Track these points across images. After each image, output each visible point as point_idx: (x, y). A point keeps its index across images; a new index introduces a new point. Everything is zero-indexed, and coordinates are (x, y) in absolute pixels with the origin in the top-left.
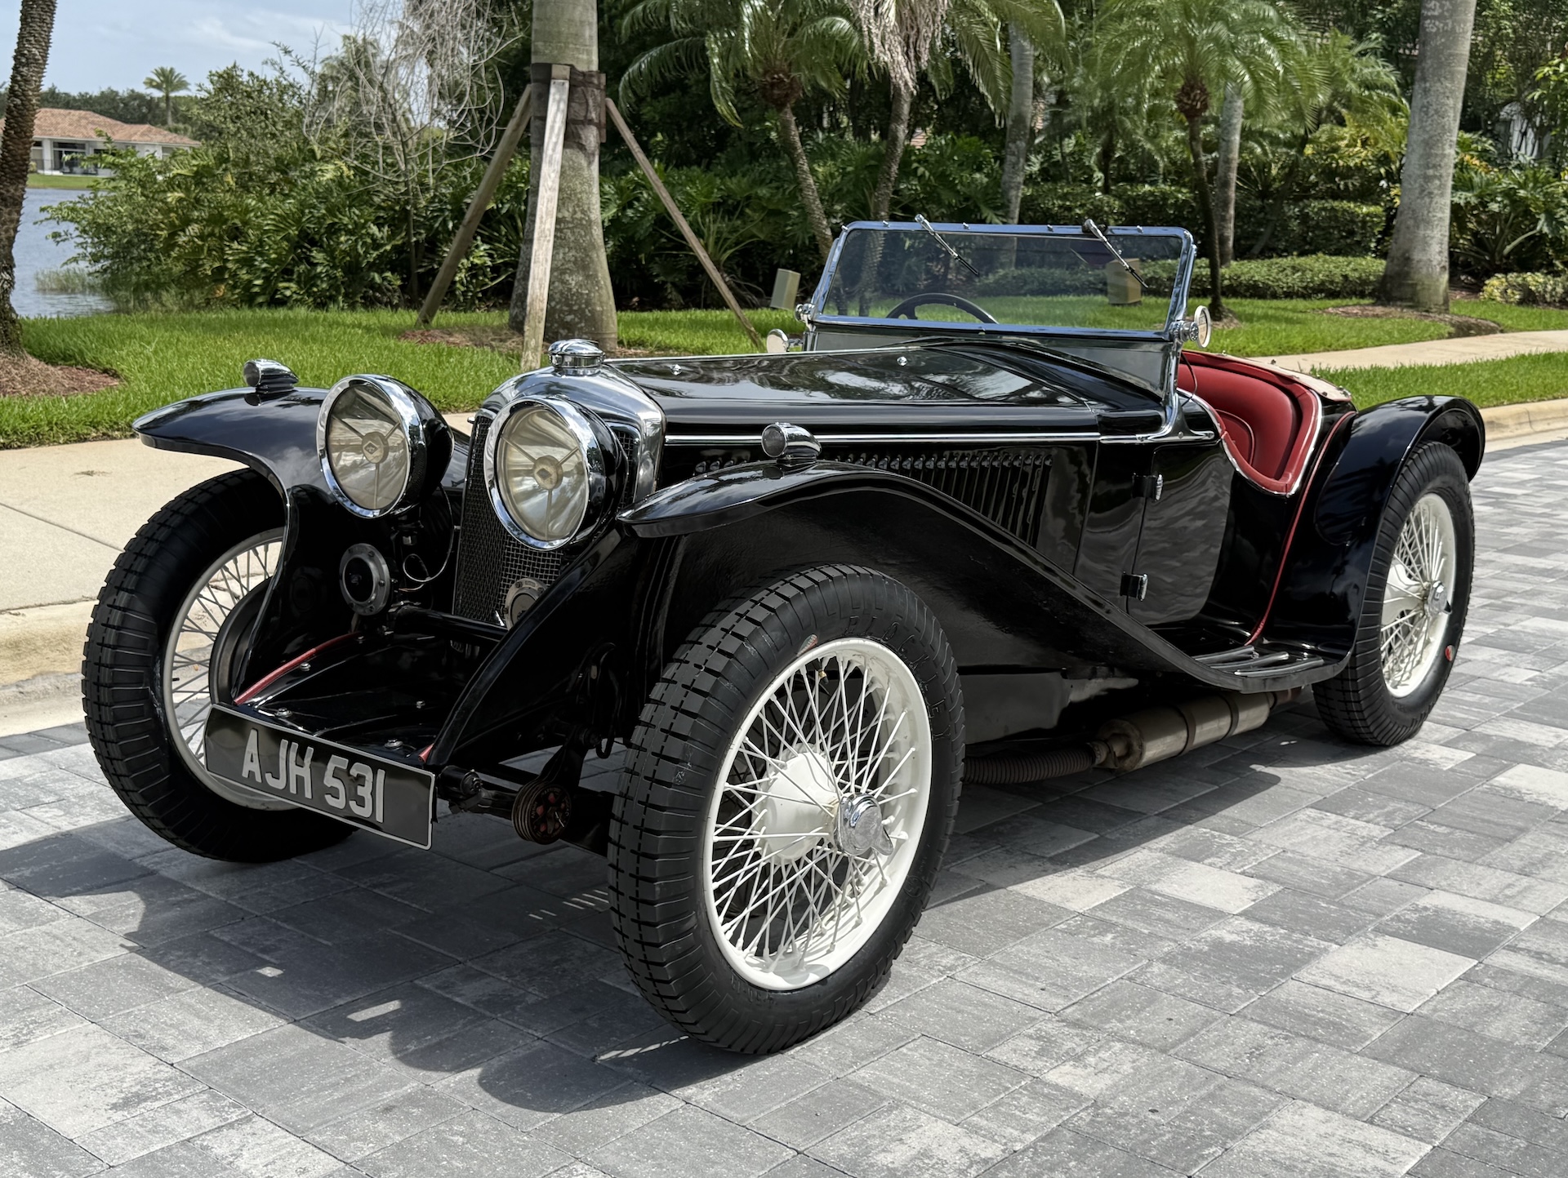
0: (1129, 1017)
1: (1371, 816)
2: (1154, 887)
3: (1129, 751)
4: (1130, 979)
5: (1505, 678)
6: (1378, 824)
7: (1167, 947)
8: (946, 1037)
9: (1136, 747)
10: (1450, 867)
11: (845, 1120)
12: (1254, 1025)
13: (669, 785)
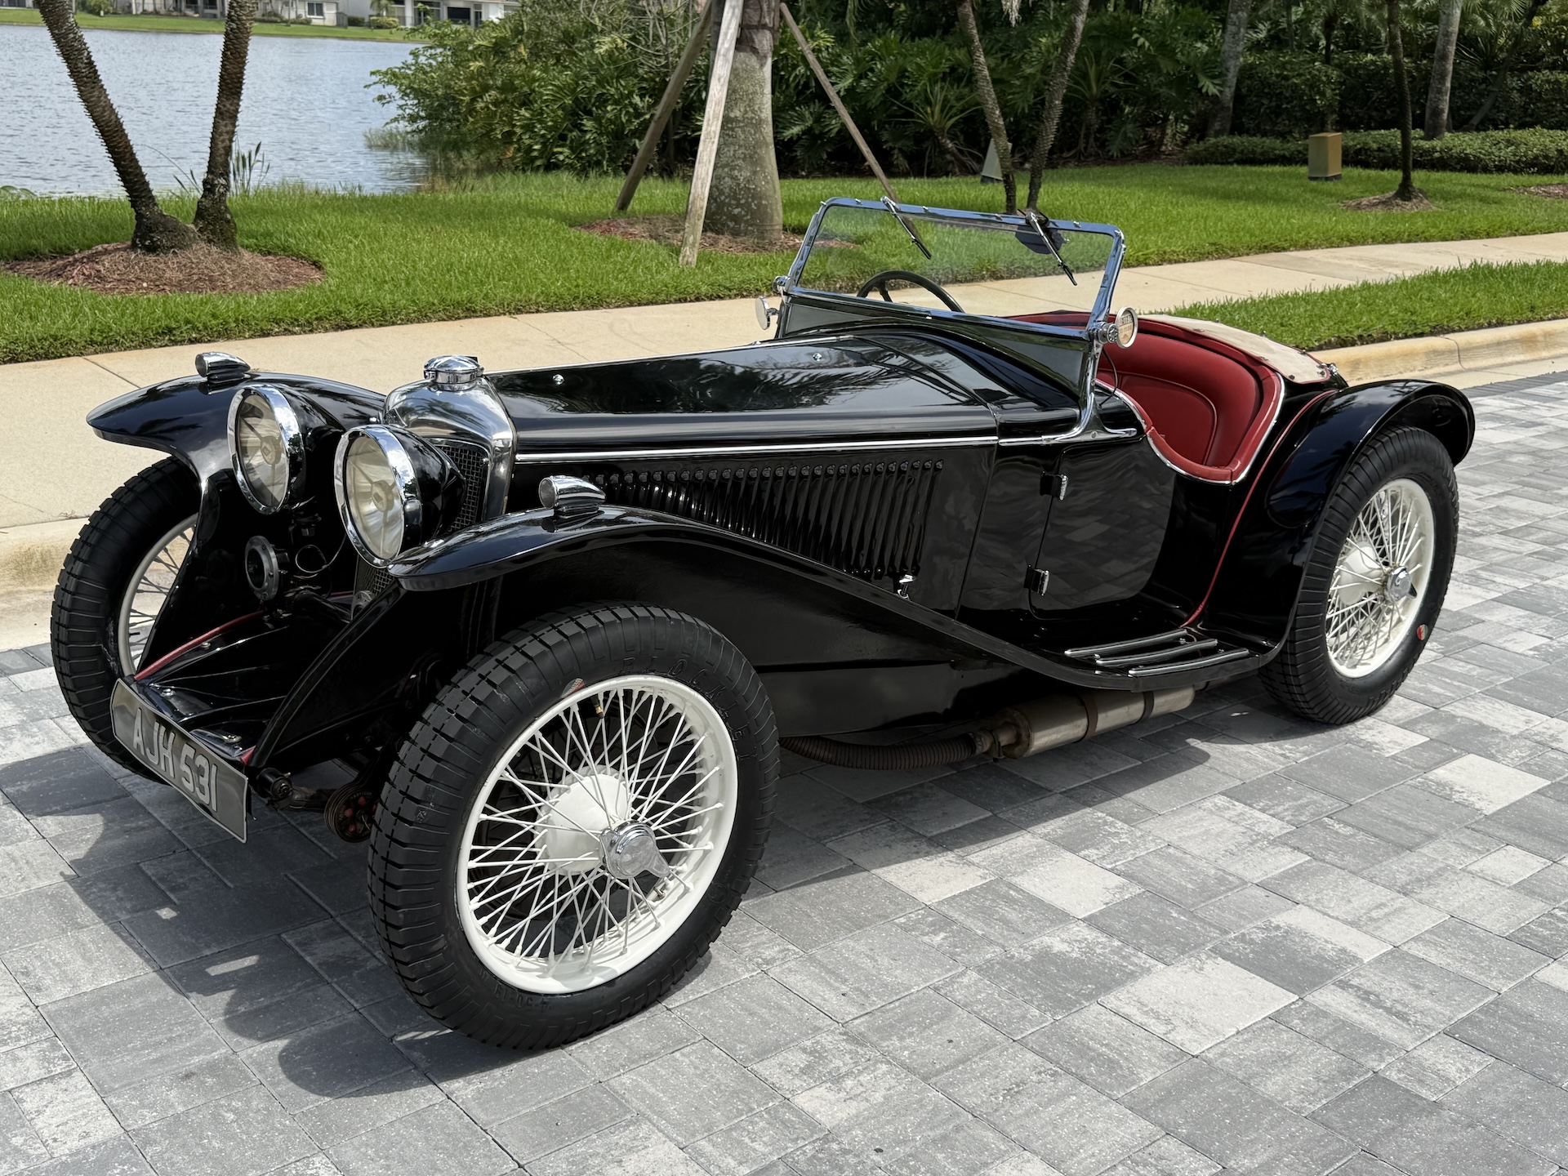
0: (911, 1034)
1: (1280, 809)
2: (1016, 880)
3: (1018, 741)
4: (936, 989)
5: (1509, 646)
6: (1282, 819)
7: (991, 953)
8: (723, 1043)
9: (1024, 738)
10: (1331, 877)
11: (580, 1133)
12: (1030, 1056)
13: (410, 823)
